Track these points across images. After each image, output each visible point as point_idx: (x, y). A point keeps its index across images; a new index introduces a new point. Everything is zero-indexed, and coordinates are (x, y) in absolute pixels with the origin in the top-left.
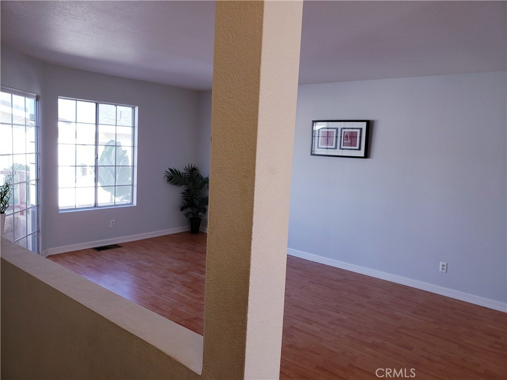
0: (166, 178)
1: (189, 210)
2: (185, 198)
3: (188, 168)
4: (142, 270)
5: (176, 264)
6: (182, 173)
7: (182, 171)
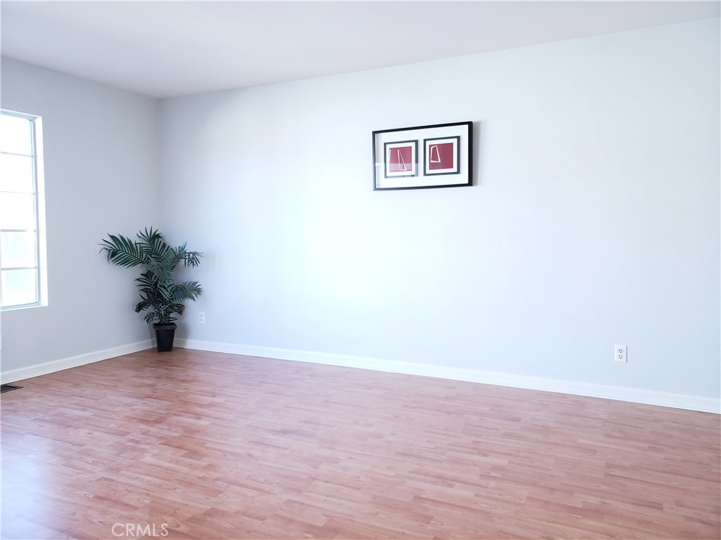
0: (105, 253)
1: (151, 309)
2: (143, 287)
3: (145, 235)
4: (70, 426)
5: (141, 407)
6: (136, 244)
7: (134, 239)
